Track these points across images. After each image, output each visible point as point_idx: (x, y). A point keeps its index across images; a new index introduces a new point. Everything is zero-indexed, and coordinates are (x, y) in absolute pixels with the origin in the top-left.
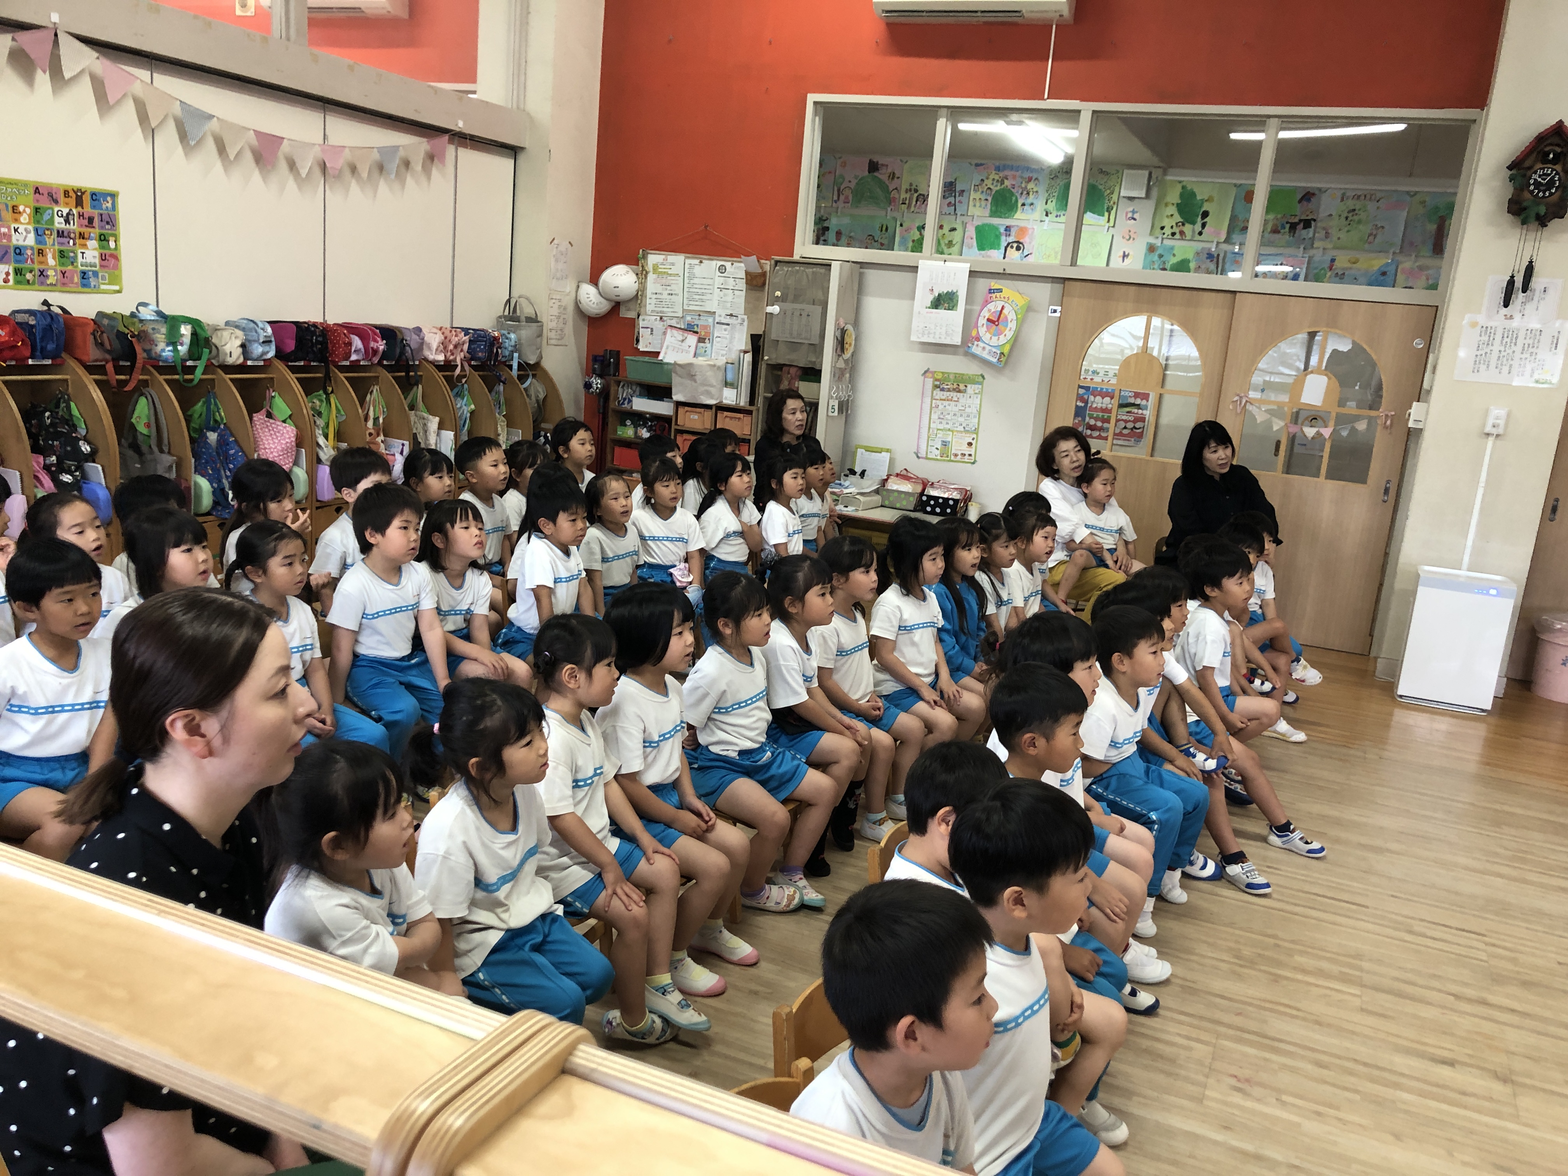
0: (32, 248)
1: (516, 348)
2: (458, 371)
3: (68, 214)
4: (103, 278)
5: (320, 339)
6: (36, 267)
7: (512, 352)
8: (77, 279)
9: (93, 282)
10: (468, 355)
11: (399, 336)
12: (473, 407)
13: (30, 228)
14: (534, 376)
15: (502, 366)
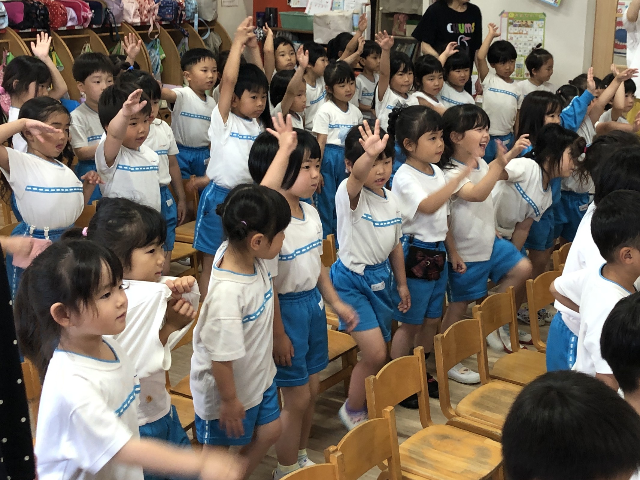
1: (198, 10)
2: (151, 29)
5: (42, 12)
7: (193, 14)
10: (158, 18)
11: (104, 7)
12: (164, 55)
14: (212, 30)
15: (186, 24)
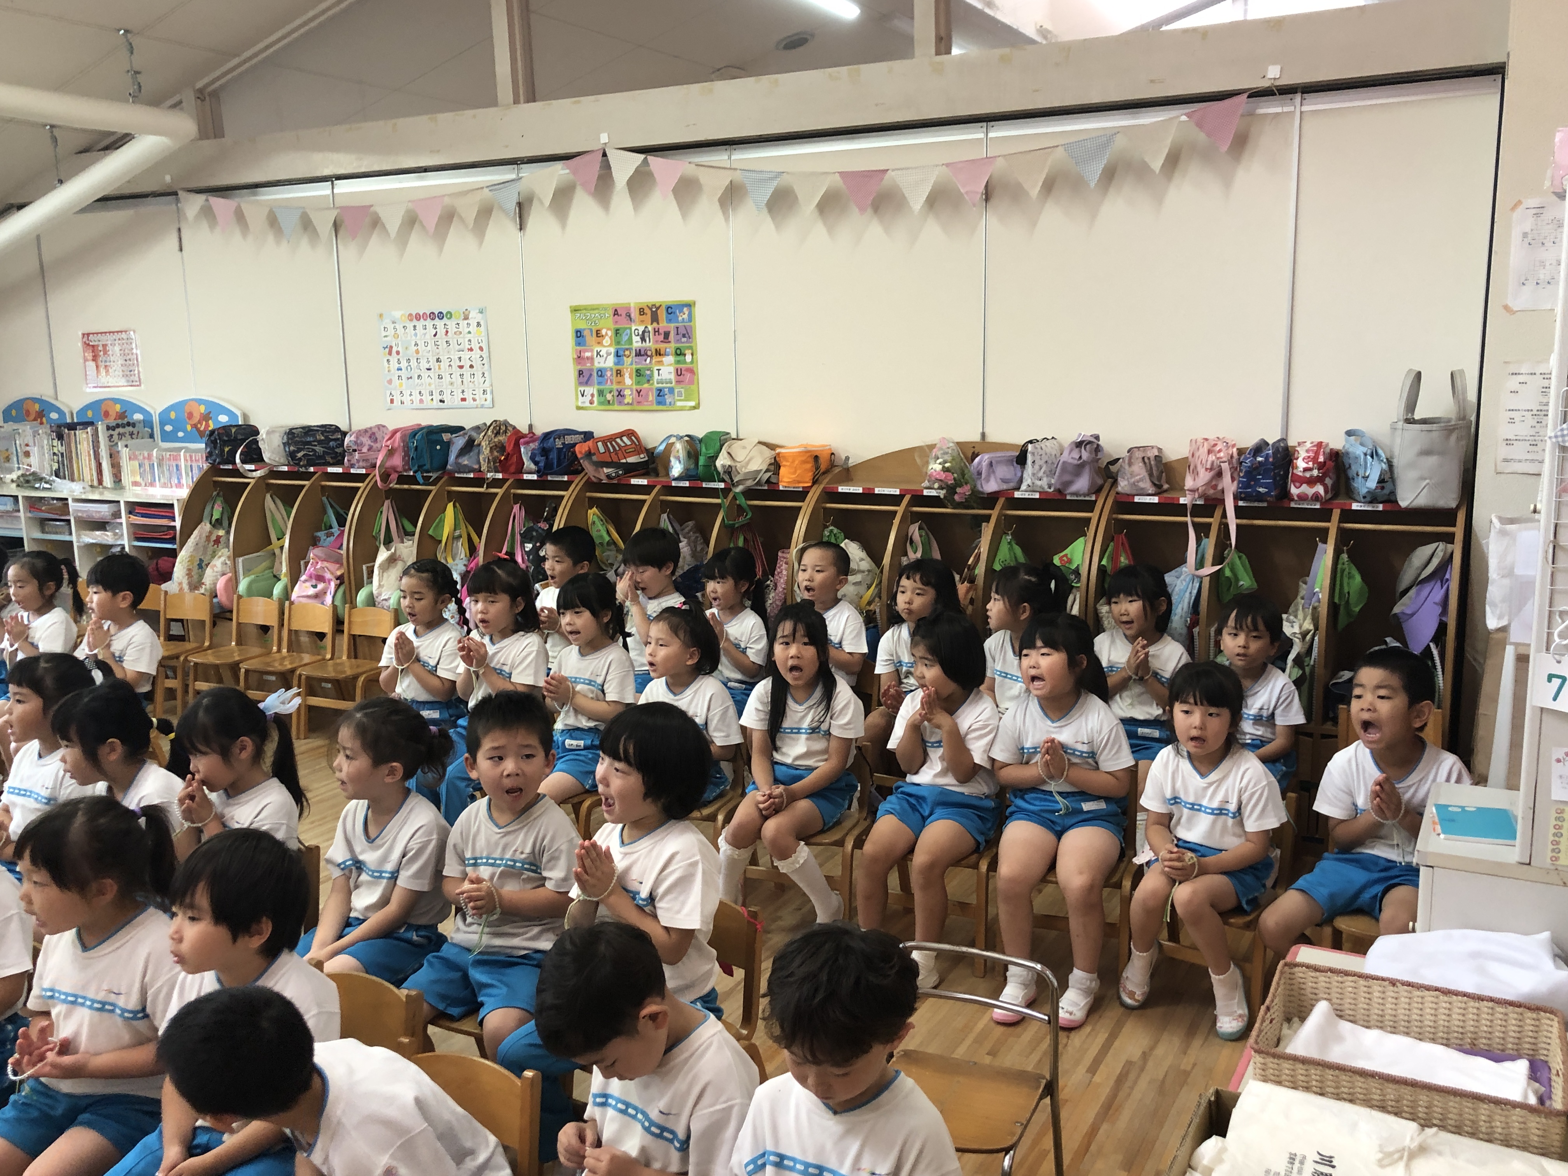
0: (611, 369)
3: (644, 332)
4: (680, 394)
6: (615, 387)
8: (652, 397)
9: (668, 398)
13: (612, 350)
